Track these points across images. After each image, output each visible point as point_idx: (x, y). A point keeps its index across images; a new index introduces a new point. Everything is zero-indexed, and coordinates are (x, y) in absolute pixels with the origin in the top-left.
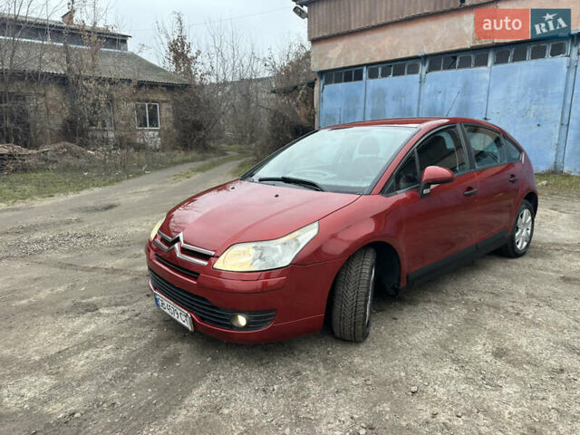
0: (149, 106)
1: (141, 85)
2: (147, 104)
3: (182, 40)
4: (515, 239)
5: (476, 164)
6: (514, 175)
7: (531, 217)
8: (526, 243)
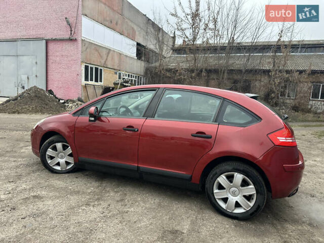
1: (314, 72)
2: (321, 85)
4: (213, 193)
5: (156, 115)
6: (204, 133)
7: (253, 187)
8: (244, 211)
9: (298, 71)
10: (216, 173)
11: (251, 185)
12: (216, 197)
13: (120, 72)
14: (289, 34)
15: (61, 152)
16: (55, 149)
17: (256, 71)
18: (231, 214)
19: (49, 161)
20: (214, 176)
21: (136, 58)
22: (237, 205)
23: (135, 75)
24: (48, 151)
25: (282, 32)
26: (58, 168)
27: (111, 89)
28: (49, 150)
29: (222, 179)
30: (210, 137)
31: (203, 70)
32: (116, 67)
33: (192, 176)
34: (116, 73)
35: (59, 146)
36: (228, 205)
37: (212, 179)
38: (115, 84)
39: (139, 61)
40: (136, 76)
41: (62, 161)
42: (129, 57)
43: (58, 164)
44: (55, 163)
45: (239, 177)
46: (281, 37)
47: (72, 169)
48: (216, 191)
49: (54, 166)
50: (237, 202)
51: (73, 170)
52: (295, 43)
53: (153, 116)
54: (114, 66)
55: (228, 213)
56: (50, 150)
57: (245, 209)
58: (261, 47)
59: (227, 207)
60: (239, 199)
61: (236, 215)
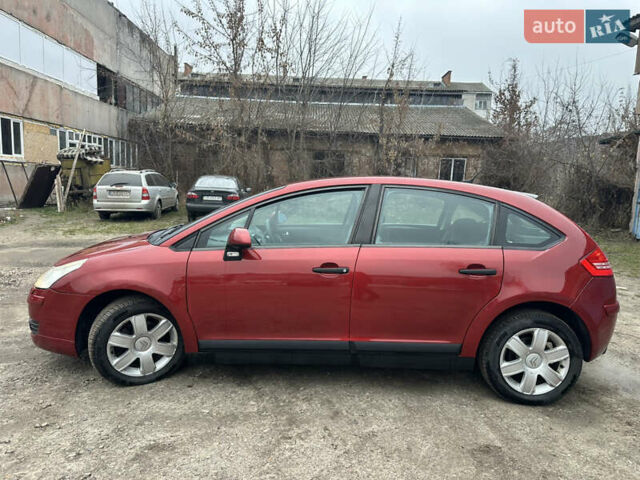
0: (456, 161)
1: (444, 139)
2: (453, 160)
3: (513, 89)
4: (499, 369)
5: (378, 238)
6: (481, 266)
7: (565, 347)
8: (552, 388)
9: (421, 137)
10: (506, 334)
11: (560, 345)
12: (504, 375)
13: (62, 129)
14: (405, 72)
15: (142, 336)
16: (128, 329)
17: (353, 136)
18: (531, 399)
19: (114, 361)
20: (501, 339)
21: (98, 98)
22: (540, 380)
23: (97, 137)
24: (112, 338)
25: (393, 66)
26: (137, 373)
27: (53, 169)
28: (116, 333)
29: (514, 343)
30: (494, 273)
31: (260, 131)
32: (52, 119)
33: (462, 347)
34: (53, 133)
35: (139, 321)
36: (525, 384)
37: (498, 344)
38: (60, 157)
39: (105, 106)
40: (100, 139)
41: (145, 355)
42: (83, 95)
43: (136, 364)
44: (130, 363)
45: (541, 335)
46: (392, 75)
47: (168, 369)
48: (504, 364)
49: (125, 369)
50: (539, 377)
51: (171, 370)
52: (414, 86)
53: (371, 241)
54: (47, 115)
55: (526, 398)
56: (118, 334)
57: (551, 385)
58: (359, 91)
59: (524, 388)
60: (542, 370)
61: (540, 399)
